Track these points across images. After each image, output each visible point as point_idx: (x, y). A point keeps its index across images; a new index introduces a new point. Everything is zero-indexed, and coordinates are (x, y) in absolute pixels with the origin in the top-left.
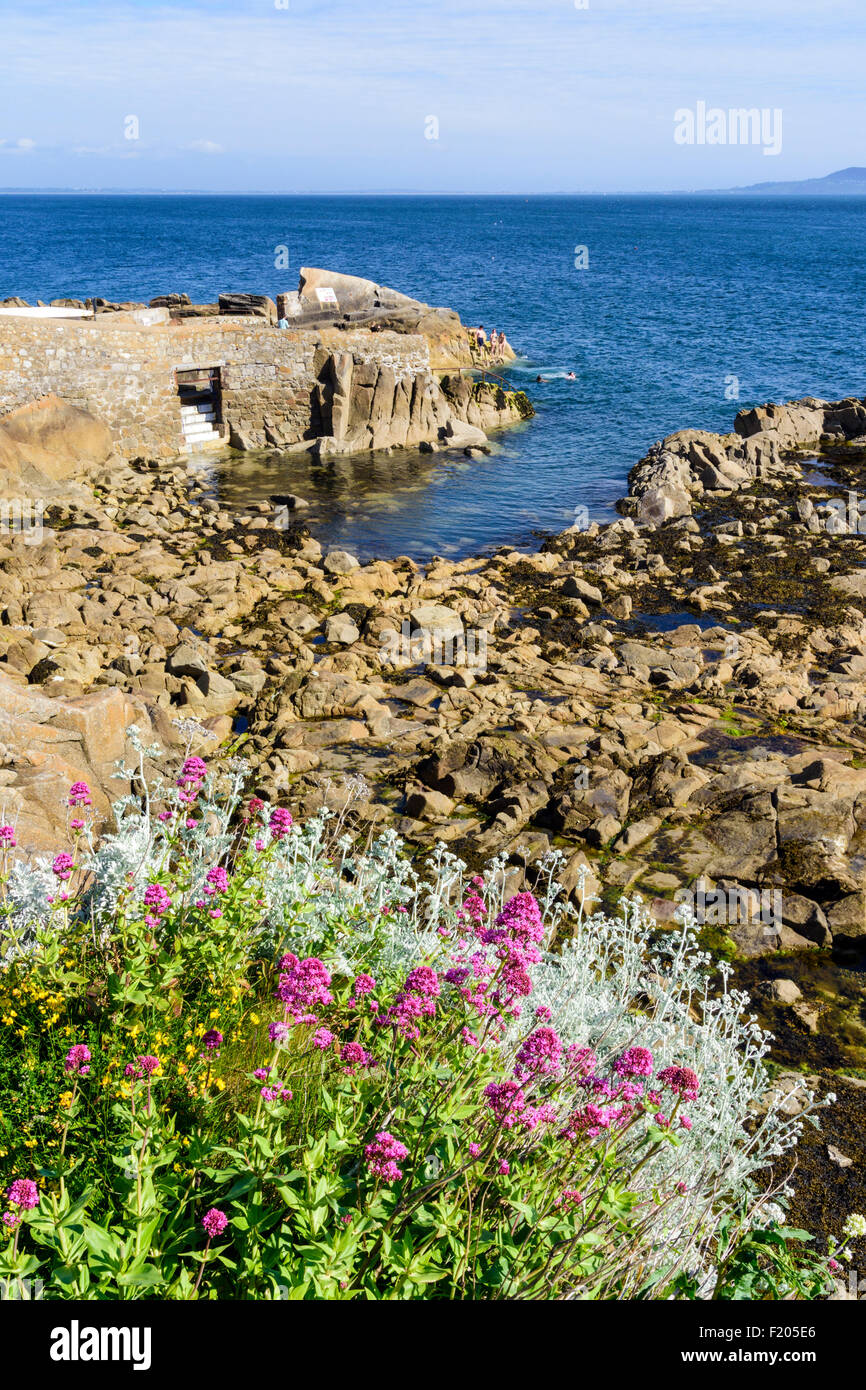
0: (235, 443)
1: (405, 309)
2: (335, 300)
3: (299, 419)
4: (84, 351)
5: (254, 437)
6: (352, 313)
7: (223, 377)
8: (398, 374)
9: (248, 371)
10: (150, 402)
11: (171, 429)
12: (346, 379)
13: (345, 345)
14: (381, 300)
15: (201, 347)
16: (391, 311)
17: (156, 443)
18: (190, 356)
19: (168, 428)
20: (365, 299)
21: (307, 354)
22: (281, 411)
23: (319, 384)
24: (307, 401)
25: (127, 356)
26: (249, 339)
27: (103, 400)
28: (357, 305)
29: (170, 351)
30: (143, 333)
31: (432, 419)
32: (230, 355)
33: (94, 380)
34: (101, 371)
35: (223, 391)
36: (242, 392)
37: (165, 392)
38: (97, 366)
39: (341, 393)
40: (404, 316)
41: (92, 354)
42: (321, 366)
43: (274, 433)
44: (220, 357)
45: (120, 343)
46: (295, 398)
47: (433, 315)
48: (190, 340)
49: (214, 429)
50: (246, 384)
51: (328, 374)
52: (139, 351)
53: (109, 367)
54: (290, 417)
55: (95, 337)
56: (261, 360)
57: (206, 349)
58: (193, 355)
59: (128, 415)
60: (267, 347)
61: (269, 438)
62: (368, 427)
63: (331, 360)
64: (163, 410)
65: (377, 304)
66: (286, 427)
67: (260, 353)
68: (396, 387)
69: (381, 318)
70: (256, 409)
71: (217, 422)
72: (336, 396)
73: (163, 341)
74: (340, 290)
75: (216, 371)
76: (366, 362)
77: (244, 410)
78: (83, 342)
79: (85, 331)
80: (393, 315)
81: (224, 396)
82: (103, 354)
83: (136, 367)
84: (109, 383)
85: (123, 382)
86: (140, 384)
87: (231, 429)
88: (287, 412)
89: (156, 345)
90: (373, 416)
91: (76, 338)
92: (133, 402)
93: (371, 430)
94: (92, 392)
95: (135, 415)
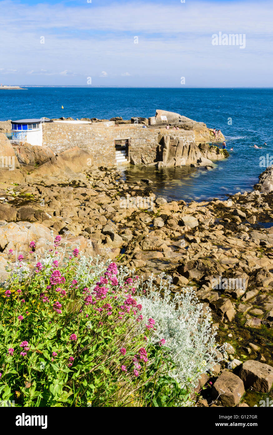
0: (132, 163)
1: (188, 123)
2: (166, 120)
3: (152, 156)
4: (87, 134)
5: (138, 161)
6: (172, 124)
7: (129, 142)
8: (184, 143)
9: (137, 141)
10: (106, 149)
11: (112, 158)
12: (168, 144)
13: (168, 133)
14: (181, 120)
15: (123, 133)
16: (184, 123)
17: (107, 162)
18: (119, 136)
20: (176, 119)
21: (156, 136)
22: (147, 153)
23: (159, 145)
24: (155, 150)
25: (100, 135)
26: (138, 131)
27: (92, 148)
28: (174, 121)
29: (113, 134)
30: (105, 129)
31: (195, 157)
32: (132, 136)
33: (90, 142)
34: (92, 140)
35: (129, 147)
36: (135, 147)
37: (111, 147)
38: (91, 138)
39: (166, 148)
40: (188, 125)
41: (89, 134)
42: (160, 140)
43: (144, 160)
44: (129, 136)
45: (98, 132)
46: (151, 149)
47: (198, 125)
48: (120, 131)
49: (126, 158)
50: (136, 145)
51: (162, 142)
52: (104, 134)
53: (94, 139)
54: (150, 155)
55: (91, 130)
56: (141, 137)
57: (124, 134)
58: (120, 136)
59: (99, 153)
60: (143, 134)
61: (143, 161)
62: (174, 159)
63: (163, 138)
64: (110, 152)
66: (148, 158)
67: (141, 135)
68: (184, 147)
69: (181, 125)
70: (139, 152)
71: (127, 156)
72: (164, 149)
73: (111, 131)
74: (168, 117)
75: (127, 140)
76: (174, 139)
77: (135, 153)
78: (87, 131)
82: (93, 134)
83: (103, 139)
84: (94, 144)
85: (99, 143)
86: (103, 144)
87: (131, 158)
88: (149, 154)
89: (109, 132)
90: (176, 155)
91: (85, 130)
92: (101, 149)
93: (175, 160)
94: (89, 146)
95: (101, 153)
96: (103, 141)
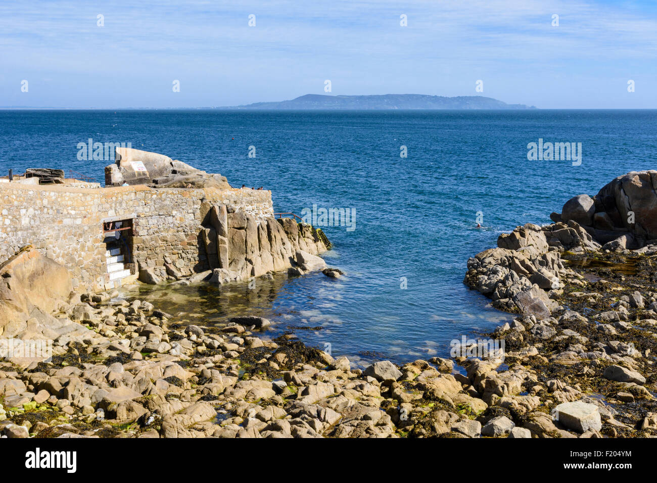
0: (144, 277)
1: (192, 175)
2: (145, 170)
3: (190, 256)
4: (46, 210)
5: (158, 272)
6: (158, 178)
7: (134, 226)
9: (153, 221)
10: (86, 249)
11: (100, 269)
12: (226, 223)
14: (175, 169)
15: (121, 203)
16: (186, 176)
17: (90, 282)
18: (114, 211)
19: (98, 269)
20: (165, 168)
21: (196, 206)
22: (176, 251)
23: (204, 229)
24: (195, 242)
25: (73, 212)
26: (154, 196)
27: (56, 249)
28: (161, 173)
29: (100, 207)
30: (84, 194)
31: (284, 251)
32: (140, 209)
33: (51, 233)
34: (56, 225)
35: (134, 238)
36: (148, 237)
37: (96, 241)
38: (54, 221)
39: (223, 234)
40: (194, 180)
41: (51, 211)
42: (204, 215)
43: (172, 268)
44: (133, 211)
45: (69, 203)
46: (186, 240)
47: (212, 179)
48: (114, 199)
49: (125, 268)
50: (151, 231)
51: (211, 220)
52: (82, 208)
53: (61, 222)
54: (183, 255)
55: (54, 198)
56: (164, 213)
57: (124, 205)
58: (116, 210)
59: (72, 259)
60: (167, 202)
61: (169, 272)
62: (246, 259)
63: (212, 210)
64: (95, 255)
65: (174, 172)
66: (180, 263)
67: (162, 208)
68: (258, 228)
69: (180, 182)
70: (158, 250)
71: (127, 261)
72: (220, 237)
73: (96, 200)
74: (147, 163)
75: (129, 222)
76: (237, 211)
77: (149, 252)
78: (45, 202)
79: (47, 194)
80: (187, 179)
81: (135, 241)
82: (58, 211)
83: (79, 221)
84: (61, 235)
85: (70, 233)
86: (81, 235)
87: (140, 267)
88: (181, 252)
89: (92, 203)
90: (249, 251)
91: (42, 199)
92: (76, 250)
93: (250, 262)
94: (51, 243)
95: (77, 260)
96: (79, 227)
